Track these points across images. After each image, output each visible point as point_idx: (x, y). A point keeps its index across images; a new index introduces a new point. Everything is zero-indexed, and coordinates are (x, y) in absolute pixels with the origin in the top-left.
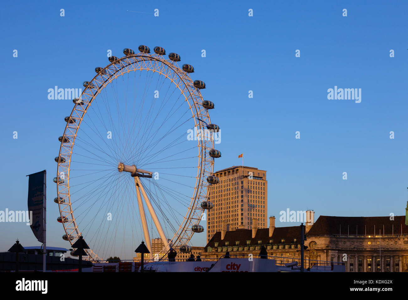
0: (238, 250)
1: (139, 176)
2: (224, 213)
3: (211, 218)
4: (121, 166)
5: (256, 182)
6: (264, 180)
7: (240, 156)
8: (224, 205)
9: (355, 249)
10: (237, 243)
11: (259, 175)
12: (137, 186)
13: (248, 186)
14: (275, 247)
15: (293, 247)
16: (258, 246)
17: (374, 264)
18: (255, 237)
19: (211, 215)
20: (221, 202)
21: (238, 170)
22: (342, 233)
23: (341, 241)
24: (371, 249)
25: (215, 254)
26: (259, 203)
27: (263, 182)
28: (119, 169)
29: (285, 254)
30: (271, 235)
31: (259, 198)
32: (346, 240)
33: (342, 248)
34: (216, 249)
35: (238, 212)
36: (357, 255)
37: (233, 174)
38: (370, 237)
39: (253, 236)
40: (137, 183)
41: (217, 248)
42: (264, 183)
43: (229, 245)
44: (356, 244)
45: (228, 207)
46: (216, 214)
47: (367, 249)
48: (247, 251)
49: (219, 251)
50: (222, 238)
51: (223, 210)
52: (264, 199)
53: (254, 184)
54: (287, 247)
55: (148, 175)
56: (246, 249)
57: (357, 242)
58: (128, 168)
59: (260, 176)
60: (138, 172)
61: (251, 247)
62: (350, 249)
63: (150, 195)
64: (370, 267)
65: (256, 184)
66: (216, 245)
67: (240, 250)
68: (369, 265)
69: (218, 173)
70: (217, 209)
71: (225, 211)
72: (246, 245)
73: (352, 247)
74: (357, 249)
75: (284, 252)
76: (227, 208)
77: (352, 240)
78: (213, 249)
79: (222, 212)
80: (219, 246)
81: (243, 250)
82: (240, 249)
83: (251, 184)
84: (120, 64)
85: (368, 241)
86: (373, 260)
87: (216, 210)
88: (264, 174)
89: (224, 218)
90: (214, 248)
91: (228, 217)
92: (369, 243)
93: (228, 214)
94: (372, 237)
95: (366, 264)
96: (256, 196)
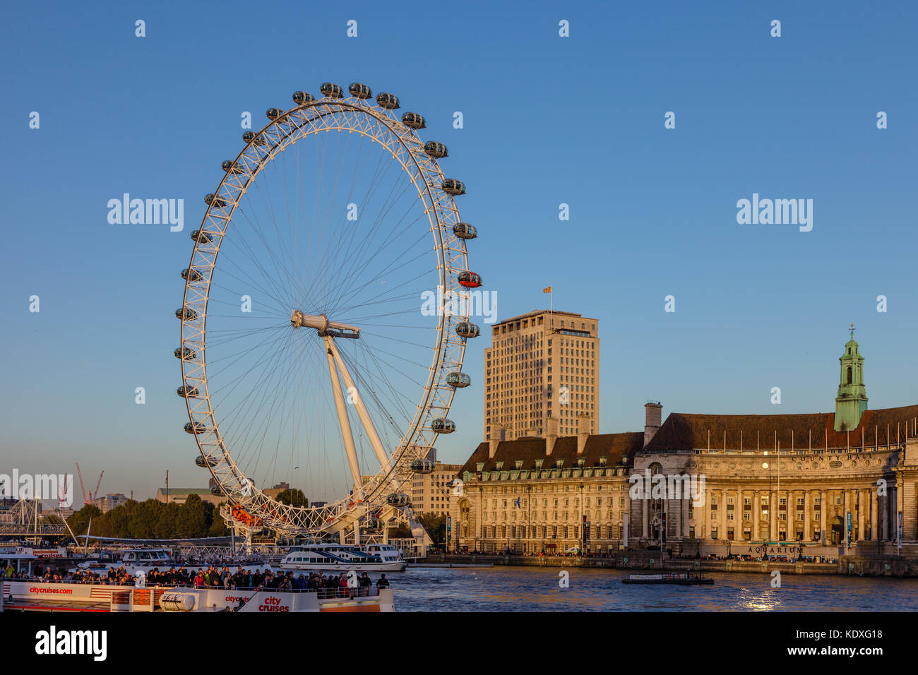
0: (519, 478)
1: (333, 335)
2: (516, 401)
3: (492, 411)
4: (296, 317)
5: (577, 342)
6: (593, 337)
7: (548, 290)
8: (516, 386)
9: (738, 478)
10: (519, 464)
11: (584, 328)
12: (329, 355)
13: (562, 349)
14: (587, 473)
15: (620, 472)
16: (556, 471)
17: (773, 506)
18: (552, 454)
19: (492, 405)
20: (510, 381)
21: (541, 318)
22: (714, 447)
23: (710, 462)
24: (767, 477)
25: (476, 486)
26: (582, 382)
27: (591, 340)
28: (294, 322)
29: (606, 486)
30: (580, 449)
31: (582, 373)
32: (719, 460)
33: (711, 476)
34: (479, 476)
35: (541, 399)
36: (740, 488)
37: (533, 325)
38: (766, 453)
39: (549, 452)
40: (329, 349)
41: (481, 474)
42: (593, 344)
43: (504, 468)
44: (738, 467)
45: (524, 390)
46: (502, 403)
47: (760, 478)
48: (535, 480)
49: (484, 480)
50: (491, 455)
51: (514, 397)
52: (592, 374)
53: (572, 345)
54: (609, 472)
55: (351, 332)
56: (534, 475)
57: (741, 464)
58: (310, 319)
59: (586, 330)
60: (331, 327)
61: (543, 473)
62: (728, 478)
63: (356, 372)
64: (765, 512)
65: (578, 346)
66: (480, 467)
67: (522, 478)
68: (765, 507)
69: (505, 323)
70: (504, 394)
71: (518, 397)
72: (534, 468)
73: (732, 474)
74: (741, 477)
75: (604, 483)
76: (522, 392)
77: (730, 460)
78: (473, 476)
79: (511, 399)
80: (484, 470)
81: (529, 478)
82: (524, 476)
83: (567, 345)
84: (289, 123)
85: (763, 463)
86: (772, 498)
87: (502, 396)
88: (593, 325)
89: (516, 410)
90: (475, 474)
91: (524, 408)
92: (765, 466)
93: (524, 403)
94: (771, 453)
95: (759, 507)
96: (577, 369)
